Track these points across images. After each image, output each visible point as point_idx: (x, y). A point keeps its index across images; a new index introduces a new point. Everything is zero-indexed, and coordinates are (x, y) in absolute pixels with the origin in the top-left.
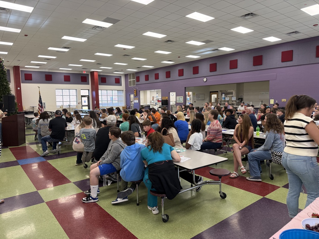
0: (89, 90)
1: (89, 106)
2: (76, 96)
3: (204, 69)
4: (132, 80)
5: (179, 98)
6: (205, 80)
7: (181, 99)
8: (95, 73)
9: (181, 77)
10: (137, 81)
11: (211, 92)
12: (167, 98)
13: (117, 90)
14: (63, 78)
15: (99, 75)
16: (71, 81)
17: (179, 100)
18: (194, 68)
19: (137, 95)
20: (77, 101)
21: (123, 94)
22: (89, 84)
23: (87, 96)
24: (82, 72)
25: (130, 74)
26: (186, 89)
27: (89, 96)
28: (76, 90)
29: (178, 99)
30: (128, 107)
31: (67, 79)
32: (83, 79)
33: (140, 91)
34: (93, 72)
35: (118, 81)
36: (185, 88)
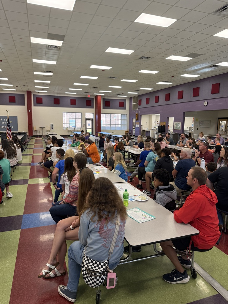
0: (93, 113)
1: (92, 129)
2: (81, 119)
3: (206, 90)
4: (135, 103)
5: (177, 125)
6: (206, 103)
7: (179, 126)
8: (98, 97)
9: (181, 101)
10: (139, 105)
11: (219, 118)
12: (165, 123)
13: (121, 114)
14: (69, 102)
15: (104, 99)
16: (76, 104)
17: (177, 127)
18: (194, 89)
19: (139, 119)
20: (82, 124)
21: (127, 118)
22: (93, 108)
23: (92, 119)
24: (87, 96)
25: (134, 98)
26: (185, 115)
27: (93, 119)
28: (81, 113)
29: (175, 125)
30: (130, 131)
31: (74, 103)
32: (88, 103)
33: (141, 115)
34: (97, 95)
35: (122, 105)
36: (184, 113)
